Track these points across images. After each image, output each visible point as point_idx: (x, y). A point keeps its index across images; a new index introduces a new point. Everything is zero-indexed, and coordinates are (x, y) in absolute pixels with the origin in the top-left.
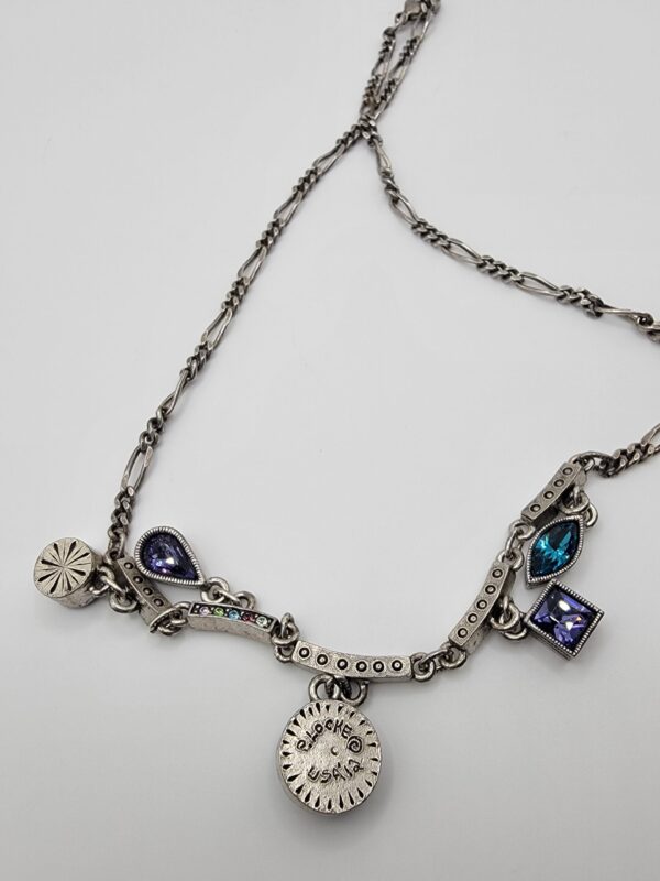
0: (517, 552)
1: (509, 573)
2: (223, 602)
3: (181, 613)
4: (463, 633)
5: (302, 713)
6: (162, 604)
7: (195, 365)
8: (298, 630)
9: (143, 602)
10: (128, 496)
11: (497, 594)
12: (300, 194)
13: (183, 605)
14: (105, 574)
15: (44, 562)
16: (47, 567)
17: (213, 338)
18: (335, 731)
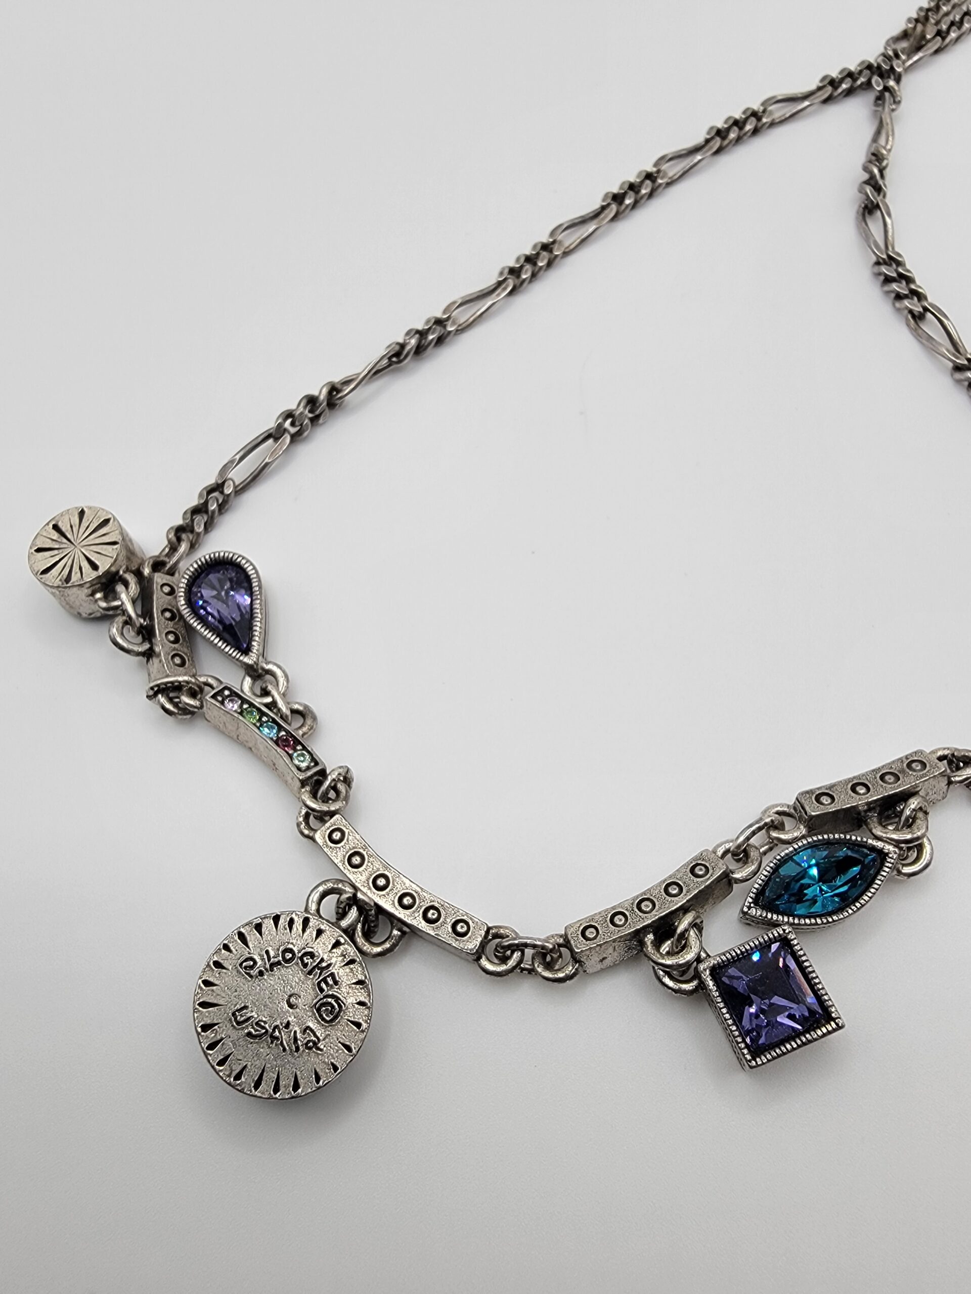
0: (753, 854)
1: (719, 880)
2: (267, 705)
3: (202, 690)
4: (590, 933)
5: (276, 919)
6: (183, 664)
7: (413, 342)
8: (346, 799)
9: (157, 649)
10: (222, 492)
11: (681, 901)
12: (717, 142)
13: (210, 681)
14: (126, 584)
15: (56, 527)
16: (55, 535)
17: (463, 316)
18: (310, 973)
